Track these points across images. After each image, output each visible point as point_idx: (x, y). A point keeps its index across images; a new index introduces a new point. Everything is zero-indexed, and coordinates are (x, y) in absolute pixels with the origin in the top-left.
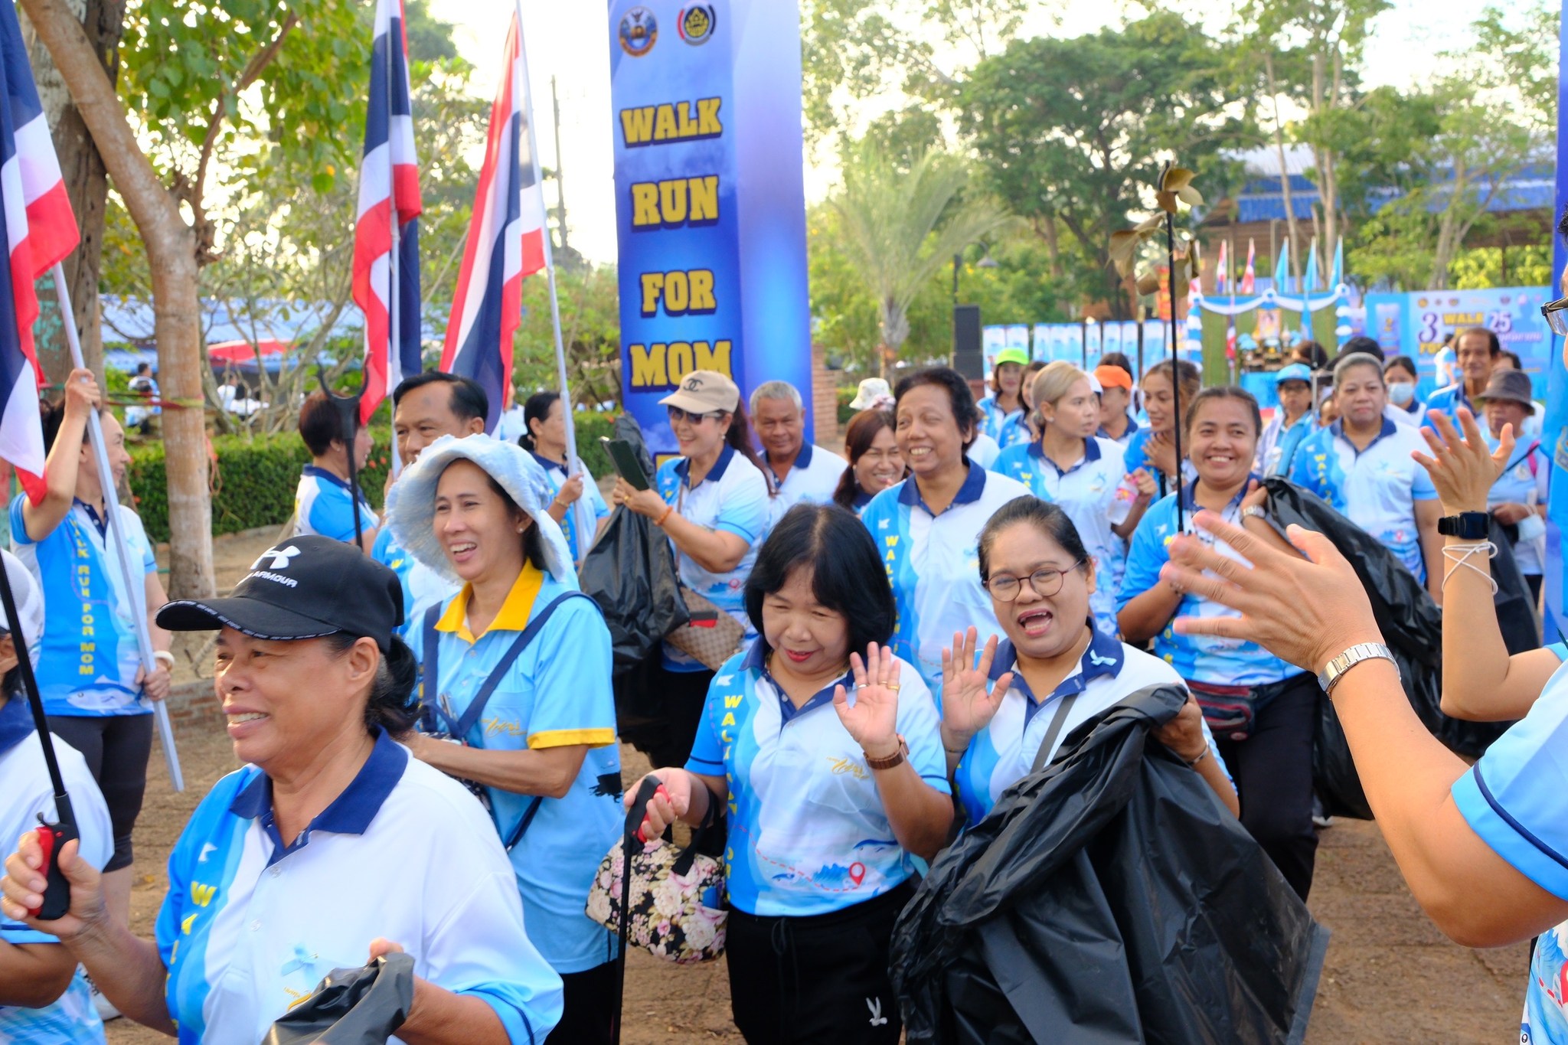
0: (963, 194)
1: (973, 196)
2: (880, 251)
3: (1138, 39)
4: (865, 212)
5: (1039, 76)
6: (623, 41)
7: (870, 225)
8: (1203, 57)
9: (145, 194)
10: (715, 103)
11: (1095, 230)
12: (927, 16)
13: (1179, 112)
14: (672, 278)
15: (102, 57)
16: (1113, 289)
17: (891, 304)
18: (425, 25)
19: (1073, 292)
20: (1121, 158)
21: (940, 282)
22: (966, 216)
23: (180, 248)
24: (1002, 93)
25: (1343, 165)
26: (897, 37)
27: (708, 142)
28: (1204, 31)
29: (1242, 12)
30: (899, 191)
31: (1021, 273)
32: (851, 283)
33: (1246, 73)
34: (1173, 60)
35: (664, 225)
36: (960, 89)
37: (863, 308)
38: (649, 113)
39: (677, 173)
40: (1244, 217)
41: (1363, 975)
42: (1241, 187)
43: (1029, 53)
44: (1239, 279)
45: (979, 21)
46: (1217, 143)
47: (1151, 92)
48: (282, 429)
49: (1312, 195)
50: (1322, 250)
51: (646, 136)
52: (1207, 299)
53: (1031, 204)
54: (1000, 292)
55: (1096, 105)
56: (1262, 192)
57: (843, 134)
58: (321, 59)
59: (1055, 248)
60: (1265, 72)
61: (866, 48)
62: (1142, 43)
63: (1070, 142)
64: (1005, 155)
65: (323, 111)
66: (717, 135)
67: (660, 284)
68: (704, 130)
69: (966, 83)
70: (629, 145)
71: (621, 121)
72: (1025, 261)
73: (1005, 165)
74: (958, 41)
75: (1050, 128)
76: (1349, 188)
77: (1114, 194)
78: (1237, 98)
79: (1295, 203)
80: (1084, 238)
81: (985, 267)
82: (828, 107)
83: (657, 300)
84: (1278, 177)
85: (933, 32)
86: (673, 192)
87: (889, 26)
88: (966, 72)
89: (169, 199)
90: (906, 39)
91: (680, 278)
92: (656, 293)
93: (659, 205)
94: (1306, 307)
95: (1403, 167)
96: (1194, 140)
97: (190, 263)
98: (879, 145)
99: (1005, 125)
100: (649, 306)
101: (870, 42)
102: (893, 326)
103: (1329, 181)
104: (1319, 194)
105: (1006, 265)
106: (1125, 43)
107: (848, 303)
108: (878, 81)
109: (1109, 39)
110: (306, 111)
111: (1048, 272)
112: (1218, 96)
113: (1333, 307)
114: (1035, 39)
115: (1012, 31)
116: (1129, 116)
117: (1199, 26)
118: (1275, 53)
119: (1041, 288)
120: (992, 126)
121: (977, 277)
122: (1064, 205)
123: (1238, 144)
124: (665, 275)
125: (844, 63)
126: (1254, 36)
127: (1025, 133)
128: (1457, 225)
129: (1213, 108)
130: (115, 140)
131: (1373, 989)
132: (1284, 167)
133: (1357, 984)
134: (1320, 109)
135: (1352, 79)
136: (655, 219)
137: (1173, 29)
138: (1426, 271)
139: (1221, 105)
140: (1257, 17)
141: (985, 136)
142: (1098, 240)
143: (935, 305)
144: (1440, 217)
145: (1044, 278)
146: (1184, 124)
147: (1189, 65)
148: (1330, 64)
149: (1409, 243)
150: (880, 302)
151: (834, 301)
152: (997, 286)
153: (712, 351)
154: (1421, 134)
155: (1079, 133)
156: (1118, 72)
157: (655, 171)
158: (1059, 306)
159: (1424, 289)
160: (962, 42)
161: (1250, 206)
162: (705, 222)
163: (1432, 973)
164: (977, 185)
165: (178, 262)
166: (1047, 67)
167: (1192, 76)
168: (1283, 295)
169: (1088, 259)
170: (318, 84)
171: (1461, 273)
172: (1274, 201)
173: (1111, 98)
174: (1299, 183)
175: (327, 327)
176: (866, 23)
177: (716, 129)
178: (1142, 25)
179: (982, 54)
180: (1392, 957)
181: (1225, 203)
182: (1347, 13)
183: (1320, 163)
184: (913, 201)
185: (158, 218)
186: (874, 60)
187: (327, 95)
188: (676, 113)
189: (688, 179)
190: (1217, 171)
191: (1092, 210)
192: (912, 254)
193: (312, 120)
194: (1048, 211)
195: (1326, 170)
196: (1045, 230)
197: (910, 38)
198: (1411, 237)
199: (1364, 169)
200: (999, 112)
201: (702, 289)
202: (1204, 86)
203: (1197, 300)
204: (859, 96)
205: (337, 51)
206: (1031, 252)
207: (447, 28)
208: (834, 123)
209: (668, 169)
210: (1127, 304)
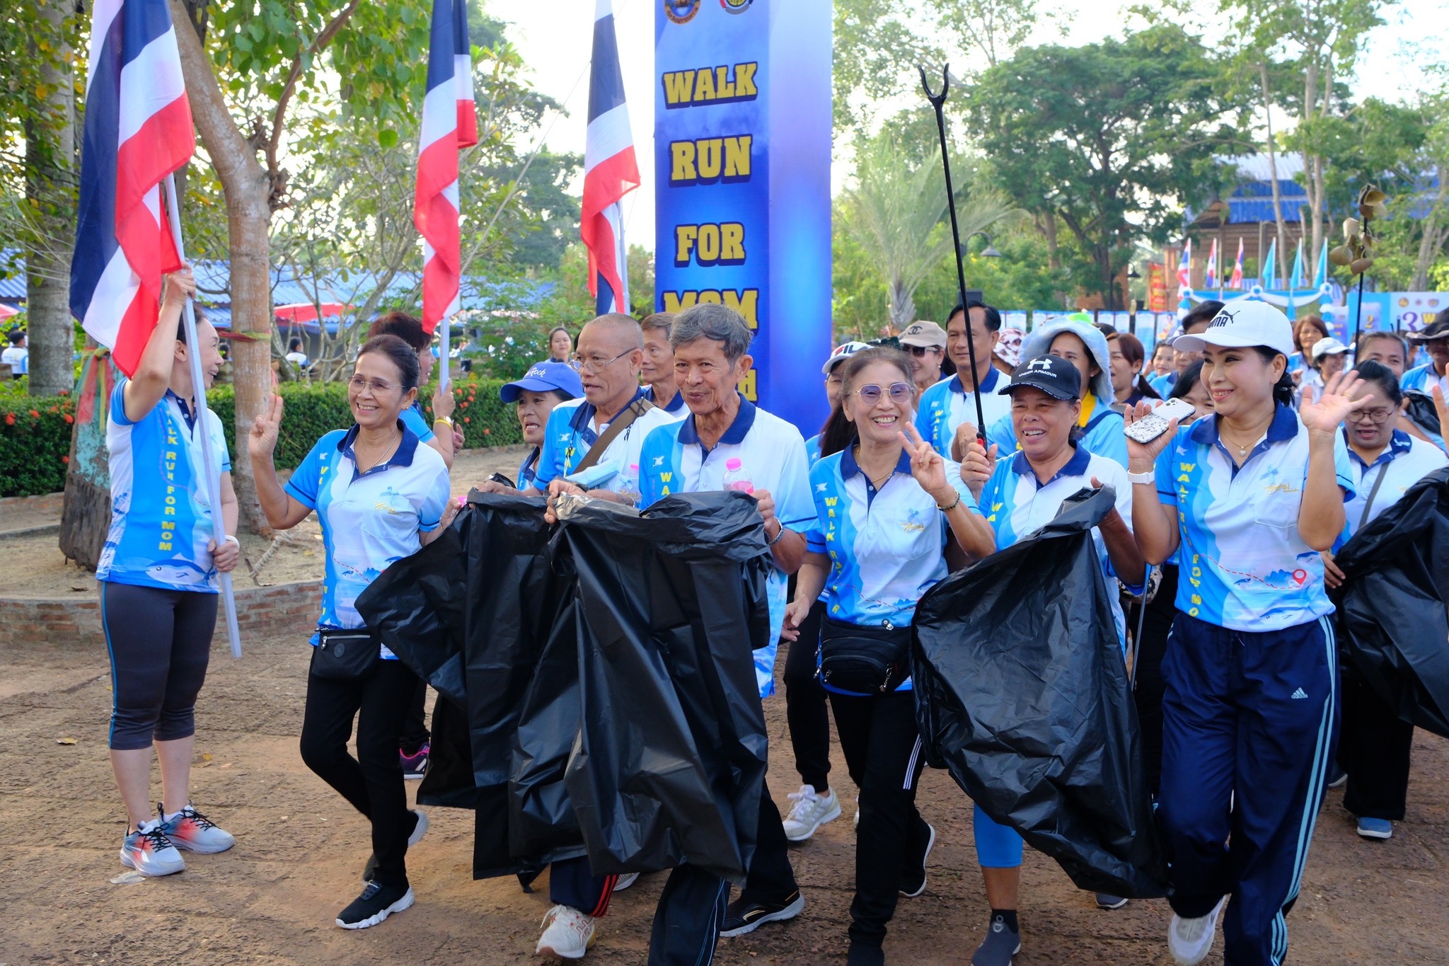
0: (969, 189)
1: (980, 191)
2: (891, 238)
3: (1141, 49)
4: (879, 201)
5: (1045, 81)
6: (668, 9)
7: (882, 212)
8: (1201, 67)
9: (226, 142)
10: (752, 68)
11: (1092, 228)
12: (941, 24)
13: (1176, 119)
14: (705, 230)
15: (192, 15)
16: (1107, 282)
17: (899, 288)
18: (480, 21)
19: (1069, 284)
20: (1119, 160)
21: (946, 270)
22: (973, 207)
23: (255, 193)
24: (1009, 96)
25: (1332, 171)
26: (914, 43)
27: (744, 104)
28: (1203, 43)
29: (1239, 25)
30: (910, 185)
31: (1022, 264)
32: (862, 268)
33: (1241, 83)
34: (1172, 69)
35: (700, 180)
36: (971, 93)
37: (873, 291)
38: (690, 76)
39: (713, 133)
40: (1234, 219)
41: (1350, 893)
42: (1233, 189)
43: (1036, 60)
44: (1227, 279)
45: (990, 29)
46: (1211, 148)
47: (1150, 100)
48: (337, 379)
49: (1300, 199)
50: (1308, 251)
51: (686, 98)
52: (1195, 293)
53: (1034, 200)
54: (1001, 281)
55: (1099, 109)
56: (1253, 195)
57: (860, 131)
58: (389, 27)
59: (1054, 243)
60: (1260, 84)
61: (884, 53)
62: (1144, 53)
63: (1072, 144)
64: (1010, 155)
65: (389, 74)
66: (753, 97)
67: (693, 236)
68: (740, 93)
69: (977, 87)
70: (669, 106)
71: (664, 83)
72: (1025, 254)
73: (1011, 164)
74: (971, 48)
75: (1053, 132)
76: (1336, 193)
77: (1111, 193)
78: (1232, 107)
79: (1283, 206)
80: (1081, 235)
81: (988, 256)
82: (846, 106)
83: (690, 251)
84: (1270, 182)
85: (947, 40)
86: (709, 150)
87: (907, 33)
88: (976, 78)
89: (248, 148)
90: (920, 44)
91: (713, 230)
92: (690, 244)
93: (695, 163)
94: (1290, 302)
95: (1389, 175)
96: (1191, 144)
97: (264, 207)
98: (893, 142)
99: (1011, 126)
100: (683, 256)
101: (887, 47)
102: (901, 308)
103: (1317, 185)
104: (1308, 198)
105: (1008, 256)
106: (1127, 53)
107: (859, 287)
108: (894, 83)
109: (1112, 49)
110: (374, 72)
111: (1046, 265)
112: (1213, 105)
113: (1318, 303)
114: (1043, 46)
115: (1021, 39)
116: (1128, 123)
117: (1198, 38)
118: (1269, 65)
119: (1040, 279)
120: (999, 127)
121: (981, 266)
122: (1064, 203)
123: (1232, 150)
124: (698, 227)
125: (863, 66)
126: (1250, 48)
127: (1030, 135)
128: (1439, 231)
129: (1209, 116)
130: (201, 92)
131: (1360, 906)
132: (1275, 173)
133: (1343, 900)
134: (1310, 118)
135: (1342, 91)
136: (691, 175)
137: (1173, 40)
138: (1407, 272)
139: (1216, 113)
140: (1253, 30)
141: (992, 137)
142: (1094, 237)
143: (940, 290)
144: (1423, 222)
145: (1043, 271)
146: (1180, 130)
147: (1187, 74)
148: (1321, 77)
149: (1392, 246)
150: (888, 286)
151: (846, 284)
152: (998, 275)
153: (740, 299)
154: (1407, 143)
155: (1080, 137)
156: (1119, 80)
157: (693, 131)
158: (1056, 296)
159: (1405, 290)
160: (975, 50)
161: (1240, 208)
162: (738, 179)
163: (1417, 894)
164: (984, 180)
165: (253, 206)
166: (1052, 73)
167: (1190, 85)
168: (1269, 291)
169: (1084, 254)
170: (386, 48)
171: (1439, 279)
172: (1263, 204)
173: (1112, 103)
174: (1289, 188)
175: (382, 287)
176: (885, 28)
177: (752, 91)
178: (1143, 35)
179: (993, 60)
180: (1378, 879)
181: (1216, 206)
182: (1340, 27)
183: (1309, 168)
184: (922, 194)
185: (237, 165)
186: (891, 66)
187: (393, 59)
188: (715, 77)
189: (723, 138)
190: (1210, 175)
191: (1090, 208)
192: (921, 241)
193: (379, 81)
194: (1048, 208)
195: (1315, 175)
196: (1045, 226)
197: (926, 44)
198: (1394, 240)
199: (1351, 176)
200: (1006, 114)
201: (733, 241)
202: (1200, 95)
203: (1187, 293)
204: (875, 97)
205: (404, 19)
206: (1031, 245)
207: (502, 26)
208: (851, 121)
209: (706, 129)
210: (1120, 297)
